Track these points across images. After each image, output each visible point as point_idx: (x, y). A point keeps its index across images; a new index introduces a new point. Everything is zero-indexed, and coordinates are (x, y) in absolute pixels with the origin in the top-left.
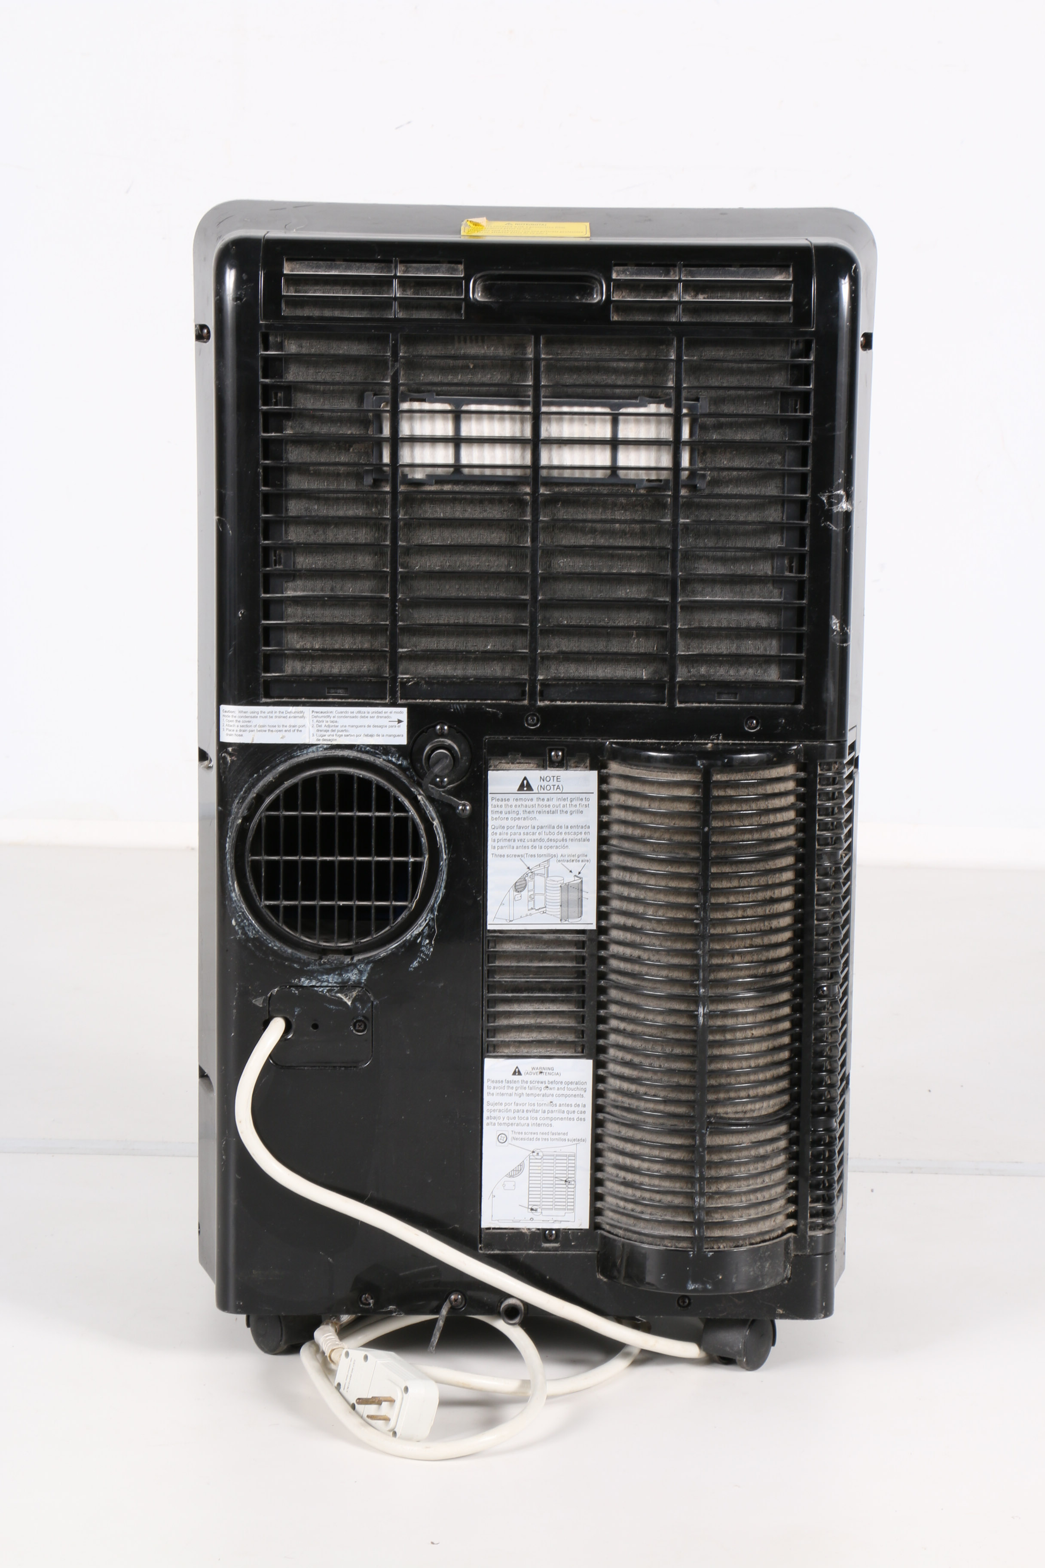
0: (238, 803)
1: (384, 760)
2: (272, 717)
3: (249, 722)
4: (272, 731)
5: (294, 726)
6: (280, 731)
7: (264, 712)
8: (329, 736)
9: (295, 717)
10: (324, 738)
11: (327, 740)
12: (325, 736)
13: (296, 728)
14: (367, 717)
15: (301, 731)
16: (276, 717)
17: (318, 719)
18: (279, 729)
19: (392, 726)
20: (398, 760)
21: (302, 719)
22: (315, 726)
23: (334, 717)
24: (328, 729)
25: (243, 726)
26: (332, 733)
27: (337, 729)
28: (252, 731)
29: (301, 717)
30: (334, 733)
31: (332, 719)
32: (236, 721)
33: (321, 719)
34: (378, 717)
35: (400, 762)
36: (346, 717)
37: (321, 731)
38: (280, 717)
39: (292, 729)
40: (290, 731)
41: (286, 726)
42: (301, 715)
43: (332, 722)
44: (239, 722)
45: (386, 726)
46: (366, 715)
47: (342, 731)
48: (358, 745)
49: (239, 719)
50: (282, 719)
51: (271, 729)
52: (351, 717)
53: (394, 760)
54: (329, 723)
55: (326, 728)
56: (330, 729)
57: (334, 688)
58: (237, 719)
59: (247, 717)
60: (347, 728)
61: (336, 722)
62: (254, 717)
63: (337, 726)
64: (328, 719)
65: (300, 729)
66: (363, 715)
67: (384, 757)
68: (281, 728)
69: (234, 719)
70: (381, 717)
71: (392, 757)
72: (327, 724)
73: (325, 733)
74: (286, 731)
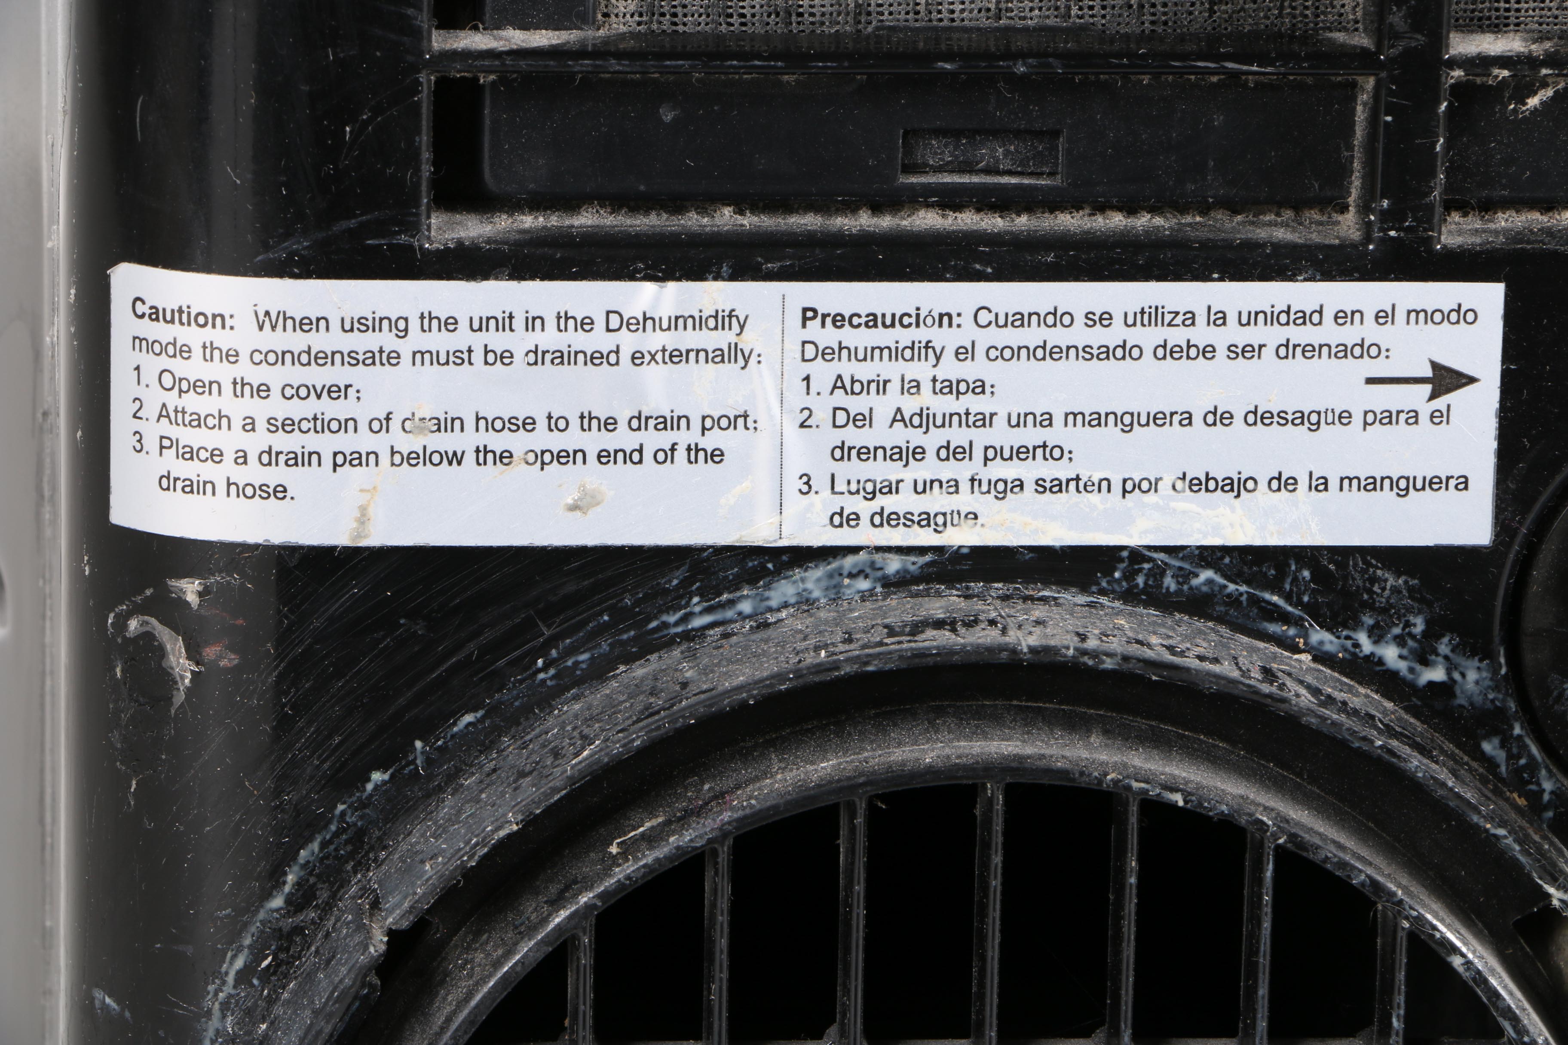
0: (243, 977)
1: (1321, 657)
2: (505, 358)
3: (336, 392)
4: (505, 458)
5: (664, 423)
6: (563, 457)
7: (450, 324)
8: (922, 488)
9: (675, 356)
10: (890, 503)
11: (908, 520)
12: (892, 488)
13: (684, 437)
14: (1208, 352)
15: (716, 456)
16: (537, 356)
17: (847, 368)
18: (556, 442)
19: (1389, 418)
20: (1424, 659)
21: (730, 369)
22: (822, 415)
23: (963, 353)
24: (916, 437)
25: (288, 425)
26: (948, 471)
27: (981, 437)
28: (357, 459)
29: (720, 356)
30: (962, 471)
31: (950, 369)
32: (239, 386)
33: (865, 371)
34: (1286, 350)
35: (1437, 674)
36: (1053, 353)
37: (864, 453)
38: (561, 358)
39: (654, 440)
40: (635, 456)
41: (609, 424)
42: (722, 339)
43: (951, 388)
44: (262, 391)
45: (1344, 418)
46: (1201, 334)
47: (1021, 453)
48: (1137, 555)
49: (256, 375)
50: (580, 371)
51: (498, 442)
52: (1087, 353)
53: (1390, 654)
54: (927, 398)
55: (900, 436)
56: (933, 439)
57: (953, 133)
58: (244, 369)
59: (320, 358)
60: (1053, 436)
61: (980, 388)
62: (372, 358)
63: (985, 420)
64: (921, 370)
65: (709, 442)
66: (1177, 336)
67: (1319, 636)
68: (573, 439)
69: (223, 372)
70: (1310, 351)
71: (1377, 635)
72: (910, 405)
73: (891, 471)
74: (603, 457)
